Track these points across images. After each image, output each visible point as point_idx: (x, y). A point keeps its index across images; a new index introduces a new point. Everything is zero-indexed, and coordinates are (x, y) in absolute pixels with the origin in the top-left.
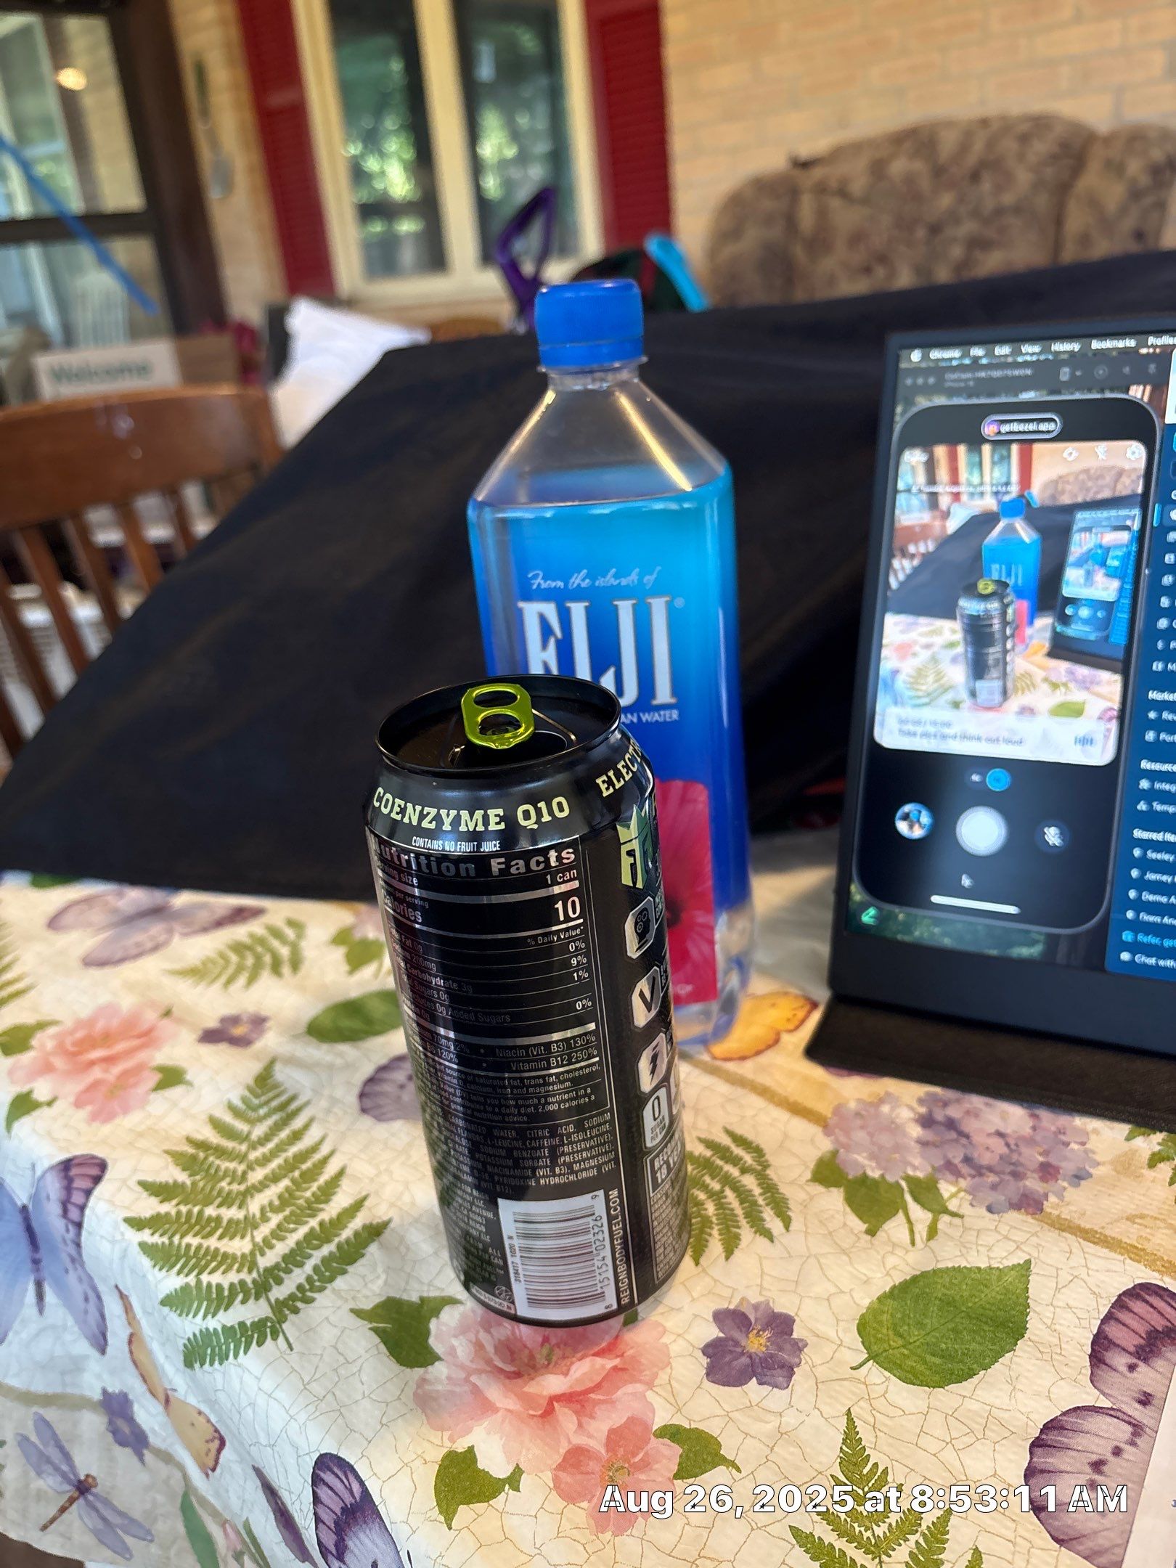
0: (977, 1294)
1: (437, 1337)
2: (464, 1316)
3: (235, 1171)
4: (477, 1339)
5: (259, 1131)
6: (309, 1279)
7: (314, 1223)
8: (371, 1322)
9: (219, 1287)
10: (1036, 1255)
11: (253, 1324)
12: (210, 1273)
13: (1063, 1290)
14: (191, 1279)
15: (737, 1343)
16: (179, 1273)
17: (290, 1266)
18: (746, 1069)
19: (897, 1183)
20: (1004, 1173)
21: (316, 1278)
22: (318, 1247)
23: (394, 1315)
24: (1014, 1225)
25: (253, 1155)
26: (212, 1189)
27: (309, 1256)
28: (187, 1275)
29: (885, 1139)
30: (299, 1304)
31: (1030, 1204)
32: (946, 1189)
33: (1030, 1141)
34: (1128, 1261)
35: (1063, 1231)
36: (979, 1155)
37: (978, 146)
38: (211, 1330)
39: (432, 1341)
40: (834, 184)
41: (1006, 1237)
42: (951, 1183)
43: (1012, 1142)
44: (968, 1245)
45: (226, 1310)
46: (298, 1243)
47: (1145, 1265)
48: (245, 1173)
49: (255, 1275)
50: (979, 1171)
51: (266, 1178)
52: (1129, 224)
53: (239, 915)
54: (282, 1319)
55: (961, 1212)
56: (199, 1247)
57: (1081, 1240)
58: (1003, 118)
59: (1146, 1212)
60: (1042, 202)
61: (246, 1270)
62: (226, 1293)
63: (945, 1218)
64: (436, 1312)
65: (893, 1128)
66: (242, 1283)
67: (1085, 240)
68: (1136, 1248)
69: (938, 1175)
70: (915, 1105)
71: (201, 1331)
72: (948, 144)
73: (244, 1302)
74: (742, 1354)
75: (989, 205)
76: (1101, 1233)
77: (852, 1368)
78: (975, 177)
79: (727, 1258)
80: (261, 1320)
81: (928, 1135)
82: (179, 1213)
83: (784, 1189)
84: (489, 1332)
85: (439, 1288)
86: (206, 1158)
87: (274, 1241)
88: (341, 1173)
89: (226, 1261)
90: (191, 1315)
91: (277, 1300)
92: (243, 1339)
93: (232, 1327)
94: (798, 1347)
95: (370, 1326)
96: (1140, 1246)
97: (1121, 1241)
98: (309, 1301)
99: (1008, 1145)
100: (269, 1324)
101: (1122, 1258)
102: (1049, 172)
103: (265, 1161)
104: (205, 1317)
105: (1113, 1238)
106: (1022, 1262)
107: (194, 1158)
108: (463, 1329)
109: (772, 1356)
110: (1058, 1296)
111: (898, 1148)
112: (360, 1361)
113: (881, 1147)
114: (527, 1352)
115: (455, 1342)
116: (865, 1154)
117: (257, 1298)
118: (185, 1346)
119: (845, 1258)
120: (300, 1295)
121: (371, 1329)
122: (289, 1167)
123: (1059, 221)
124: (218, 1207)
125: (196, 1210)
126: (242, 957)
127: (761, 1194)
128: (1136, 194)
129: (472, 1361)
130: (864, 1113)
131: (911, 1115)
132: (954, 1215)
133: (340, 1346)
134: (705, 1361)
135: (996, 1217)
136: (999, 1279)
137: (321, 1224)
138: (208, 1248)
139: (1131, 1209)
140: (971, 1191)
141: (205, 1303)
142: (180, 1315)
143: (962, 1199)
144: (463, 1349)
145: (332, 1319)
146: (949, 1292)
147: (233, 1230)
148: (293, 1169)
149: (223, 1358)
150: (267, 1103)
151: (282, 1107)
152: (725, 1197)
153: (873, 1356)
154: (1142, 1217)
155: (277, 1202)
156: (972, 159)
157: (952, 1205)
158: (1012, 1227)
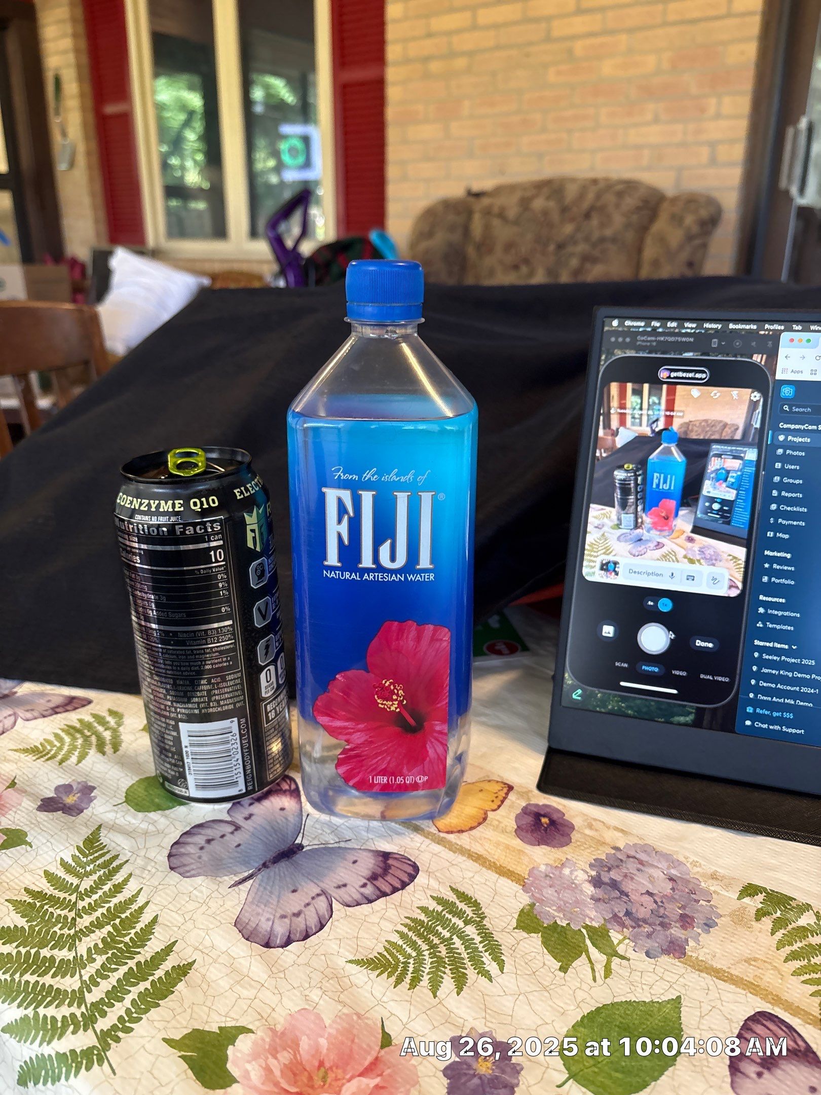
0: (645, 1022)
1: (235, 1064)
2: (255, 1043)
3: (66, 917)
4: (267, 1064)
5: (86, 884)
6: (128, 1011)
7: (132, 964)
8: (180, 1051)
9: (53, 1018)
10: (684, 992)
11: (82, 1051)
12: (45, 1007)
13: (706, 1017)
14: (30, 1012)
15: (469, 1067)
16: (19, 1006)
17: (112, 1001)
18: (464, 840)
19: (580, 930)
20: (655, 924)
21: (133, 1010)
22: (134, 985)
23: (199, 1045)
24: (665, 967)
25: (81, 904)
26: (47, 932)
27: (130, 991)
28: (25, 1009)
29: (567, 895)
30: (120, 1034)
31: (676, 949)
32: (615, 936)
33: (671, 899)
34: (749, 995)
35: (701, 971)
36: (637, 911)
37: (591, 196)
38: (46, 1056)
39: (229, 1066)
40: (496, 210)
41: (662, 978)
42: (618, 932)
43: (658, 900)
44: (635, 984)
45: (58, 1039)
46: (119, 980)
47: (761, 998)
48: (74, 919)
49: (83, 1009)
50: (638, 922)
51: (92, 923)
52: (684, 256)
53: (71, 704)
54: (106, 1047)
55: (628, 955)
56: (37, 982)
57: (714, 979)
58: (606, 180)
59: (758, 956)
60: (630, 236)
61: (75, 1005)
62: (59, 1024)
63: (616, 961)
64: (232, 1041)
65: (573, 887)
66: (73, 1015)
67: (656, 263)
68: (752, 983)
69: (609, 926)
70: (588, 870)
71: (37, 1055)
72: (571, 192)
73: (74, 1033)
74: (474, 1075)
75: (596, 235)
76: (728, 972)
77: (559, 1086)
78: (587, 216)
79: (458, 994)
80: (89, 1048)
81: (599, 893)
82: (19, 953)
83: (497, 936)
84: (276, 1058)
85: (234, 1020)
86: (42, 907)
87: (99, 980)
88: (155, 920)
89: (58, 996)
90: (29, 1041)
91: (102, 1030)
92: (74, 1065)
93: (65, 1054)
94: (517, 1070)
95: (180, 1054)
96: (756, 983)
97: (742, 979)
98: (129, 1030)
99: (656, 902)
100: (96, 1052)
101: (744, 992)
102: (635, 218)
103: (91, 909)
104: (40, 1045)
105: (737, 977)
106: (674, 998)
107: (32, 906)
108: (255, 1056)
109: (497, 1077)
110: (702, 1021)
111: (577, 902)
112: (171, 1085)
113: (565, 903)
114: (306, 1074)
115: (248, 1067)
116: (555, 908)
117: (85, 1030)
118: (21, 1067)
119: (546, 994)
120: (120, 1026)
121: (179, 1057)
122: (111, 915)
123: (640, 250)
124: (51, 949)
125: (33, 951)
126: (74, 739)
127: (480, 942)
128: (690, 238)
129: (263, 1084)
130: (551, 875)
131: (586, 877)
132: (623, 958)
133: (155, 1072)
134: (446, 1082)
135: (652, 961)
136: (659, 1010)
137: (138, 964)
138: (44, 984)
139: (747, 954)
140: (634, 939)
141: (41, 1032)
142: (19, 1041)
143: (627, 945)
144: (255, 1073)
145: (147, 1046)
146: (624, 1021)
147: (65, 968)
148: (115, 917)
149: (56, 1079)
150: (93, 861)
151: (106, 865)
152: (454, 944)
153: (572, 1076)
154: (755, 960)
155: (101, 946)
156: (586, 205)
157: (621, 950)
158: (665, 970)
